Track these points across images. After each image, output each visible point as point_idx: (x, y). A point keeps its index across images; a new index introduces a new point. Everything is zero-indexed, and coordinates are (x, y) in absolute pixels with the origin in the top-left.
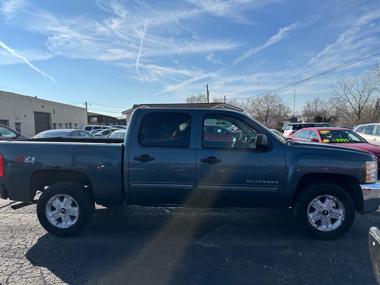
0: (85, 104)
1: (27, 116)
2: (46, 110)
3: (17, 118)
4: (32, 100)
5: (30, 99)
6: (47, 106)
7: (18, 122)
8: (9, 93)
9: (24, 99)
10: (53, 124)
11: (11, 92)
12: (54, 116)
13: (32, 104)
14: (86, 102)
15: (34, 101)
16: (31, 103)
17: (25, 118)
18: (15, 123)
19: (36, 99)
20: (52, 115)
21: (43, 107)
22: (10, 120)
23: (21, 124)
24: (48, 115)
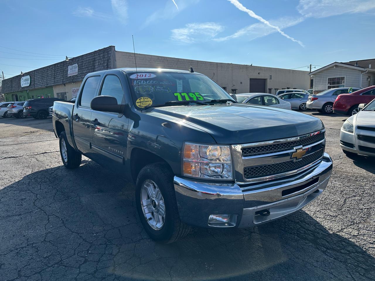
0: (310, 67)
1: (242, 83)
2: (262, 76)
3: (234, 85)
4: (249, 68)
5: (247, 67)
6: (263, 72)
7: (234, 89)
8: (228, 64)
9: (241, 68)
10: (269, 89)
11: (230, 63)
12: (270, 81)
13: (249, 71)
14: (311, 65)
15: (250, 68)
16: (247, 71)
17: (241, 84)
18: (232, 90)
19: (251, 67)
20: (268, 80)
21: (259, 73)
22: (227, 87)
23: (237, 90)
24: (264, 81)
